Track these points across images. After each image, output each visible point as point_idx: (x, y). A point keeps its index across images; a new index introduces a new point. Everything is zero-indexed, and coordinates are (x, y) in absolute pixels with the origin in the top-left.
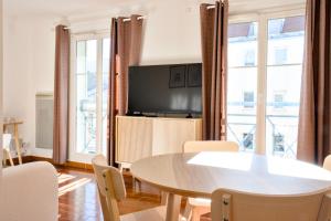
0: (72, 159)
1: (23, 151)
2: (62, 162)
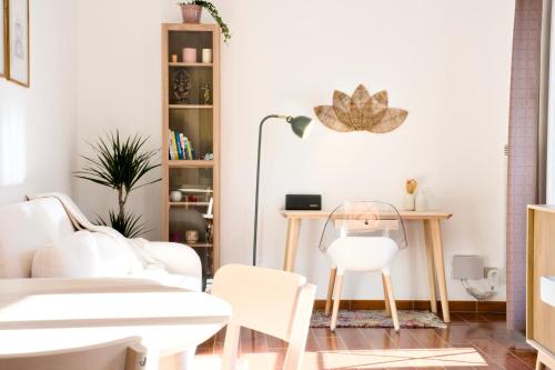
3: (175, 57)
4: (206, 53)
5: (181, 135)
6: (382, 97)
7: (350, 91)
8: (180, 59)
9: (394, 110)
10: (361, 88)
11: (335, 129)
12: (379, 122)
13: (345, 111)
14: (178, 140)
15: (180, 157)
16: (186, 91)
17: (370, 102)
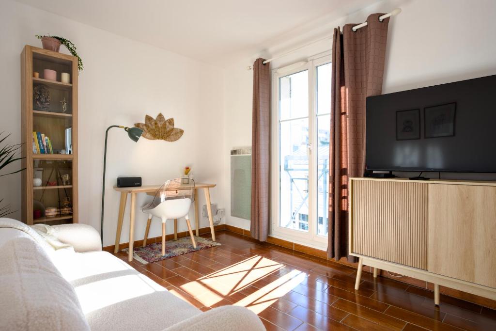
0: (276, 234)
1: (216, 218)
2: (263, 239)
3: (37, 74)
4: (65, 77)
5: (43, 135)
6: (171, 121)
7: (154, 117)
8: (42, 76)
9: (177, 129)
10: (160, 116)
11: (146, 138)
12: (169, 135)
13: (152, 127)
14: (40, 138)
15: (42, 151)
16: (47, 101)
17: (165, 124)
